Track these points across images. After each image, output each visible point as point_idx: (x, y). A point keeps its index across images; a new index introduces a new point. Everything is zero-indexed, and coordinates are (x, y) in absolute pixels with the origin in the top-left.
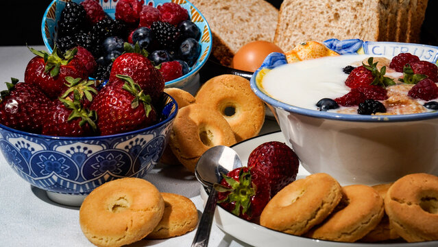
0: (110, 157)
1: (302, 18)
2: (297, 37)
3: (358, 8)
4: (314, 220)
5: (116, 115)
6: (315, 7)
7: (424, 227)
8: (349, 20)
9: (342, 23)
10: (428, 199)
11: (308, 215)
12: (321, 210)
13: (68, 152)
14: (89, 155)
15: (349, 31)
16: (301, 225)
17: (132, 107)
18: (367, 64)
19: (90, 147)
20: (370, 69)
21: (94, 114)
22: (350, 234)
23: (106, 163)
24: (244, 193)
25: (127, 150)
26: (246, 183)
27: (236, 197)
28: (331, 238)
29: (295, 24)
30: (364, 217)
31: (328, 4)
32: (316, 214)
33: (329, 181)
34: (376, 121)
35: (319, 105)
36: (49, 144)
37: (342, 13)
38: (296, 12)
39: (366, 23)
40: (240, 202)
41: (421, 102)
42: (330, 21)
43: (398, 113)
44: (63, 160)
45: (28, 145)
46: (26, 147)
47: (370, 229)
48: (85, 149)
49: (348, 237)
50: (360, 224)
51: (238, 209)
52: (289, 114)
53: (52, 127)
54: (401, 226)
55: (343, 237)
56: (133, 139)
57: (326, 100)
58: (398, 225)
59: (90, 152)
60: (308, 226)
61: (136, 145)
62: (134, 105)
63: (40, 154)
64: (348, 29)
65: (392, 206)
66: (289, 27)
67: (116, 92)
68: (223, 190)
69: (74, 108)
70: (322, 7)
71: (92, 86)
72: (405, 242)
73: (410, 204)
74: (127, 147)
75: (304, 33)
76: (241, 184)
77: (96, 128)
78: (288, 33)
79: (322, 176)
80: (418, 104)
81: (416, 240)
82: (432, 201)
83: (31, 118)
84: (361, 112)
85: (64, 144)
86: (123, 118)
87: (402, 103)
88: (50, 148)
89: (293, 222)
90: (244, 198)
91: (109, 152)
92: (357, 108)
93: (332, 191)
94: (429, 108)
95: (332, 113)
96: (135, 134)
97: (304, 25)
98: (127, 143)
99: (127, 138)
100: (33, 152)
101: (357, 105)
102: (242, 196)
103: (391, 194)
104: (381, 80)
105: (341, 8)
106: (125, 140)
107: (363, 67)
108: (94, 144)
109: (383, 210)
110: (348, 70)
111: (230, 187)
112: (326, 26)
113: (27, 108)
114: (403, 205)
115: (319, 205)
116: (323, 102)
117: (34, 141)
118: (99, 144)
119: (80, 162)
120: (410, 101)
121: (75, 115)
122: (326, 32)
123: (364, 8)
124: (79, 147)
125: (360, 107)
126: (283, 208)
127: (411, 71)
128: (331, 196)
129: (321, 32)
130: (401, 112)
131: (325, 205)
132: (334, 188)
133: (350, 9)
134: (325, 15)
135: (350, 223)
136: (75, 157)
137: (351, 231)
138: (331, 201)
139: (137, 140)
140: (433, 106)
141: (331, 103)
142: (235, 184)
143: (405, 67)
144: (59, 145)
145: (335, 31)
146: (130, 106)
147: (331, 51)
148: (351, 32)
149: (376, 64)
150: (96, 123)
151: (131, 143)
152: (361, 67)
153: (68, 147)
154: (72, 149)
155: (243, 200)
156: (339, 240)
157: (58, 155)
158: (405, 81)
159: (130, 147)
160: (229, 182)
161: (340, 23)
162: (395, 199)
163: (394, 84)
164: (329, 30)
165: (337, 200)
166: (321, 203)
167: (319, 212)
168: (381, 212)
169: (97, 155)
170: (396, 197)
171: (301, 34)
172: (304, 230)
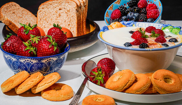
0: (40, 65)
1: (46, 16)
2: (45, 24)
3: (68, 12)
4: (126, 87)
5: (43, 50)
6: (51, 13)
7: (166, 88)
8: (65, 17)
9: (62, 18)
10: (166, 78)
11: (124, 85)
12: (128, 83)
13: (24, 62)
14: (32, 64)
15: (65, 21)
16: (121, 88)
17: (49, 47)
18: (139, 30)
19: (32, 61)
20: (140, 32)
21: (36, 49)
22: (139, 91)
23: (38, 67)
24: (100, 76)
25: (46, 63)
26: (100, 72)
27: (98, 78)
28: (132, 93)
29: (44, 19)
30: (144, 85)
31: (56, 11)
32: (126, 84)
33: (131, 73)
34: (147, 51)
35: (125, 45)
36: (17, 58)
37: (62, 14)
38: (43, 15)
39: (72, 18)
40: (99, 80)
41: (161, 44)
42: (57, 18)
43: (154, 48)
44: (22, 65)
45: (11, 58)
46: (10, 59)
47: (146, 90)
48: (30, 61)
49: (139, 92)
50: (143, 88)
51: (99, 82)
52: (113, 47)
53: (19, 52)
54: (158, 88)
55: (137, 92)
56: (49, 59)
57: (127, 43)
58: (157, 88)
59: (32, 62)
60: (124, 89)
61: (50, 62)
62: (50, 47)
63: (15, 62)
64: (65, 20)
65: (154, 81)
66: (41, 20)
67: (44, 41)
68: (92, 77)
69: (28, 46)
70: (54, 12)
71: (39, 38)
72: (160, 94)
73: (161, 80)
74: (46, 62)
75: (48, 22)
76: (98, 73)
77: (36, 54)
78: (41, 23)
79: (128, 71)
80: (160, 45)
81: (164, 93)
82: (168, 79)
83: (14, 49)
84: (140, 47)
85: (22, 59)
86: (45, 51)
87: (154, 44)
88: (18, 60)
89: (118, 87)
90: (100, 78)
91: (39, 63)
92: (139, 46)
93: (132, 76)
94: (164, 46)
95: (130, 48)
96: (49, 57)
97: (47, 19)
98: (46, 60)
99: (46, 58)
100: (12, 61)
101: (138, 45)
102: (100, 77)
103: (154, 77)
104: (144, 36)
105: (61, 13)
106: (45, 59)
107: (138, 31)
108: (33, 59)
109: (150, 82)
110: (131, 32)
111: (95, 75)
112: (56, 19)
113: (13, 45)
114: (158, 81)
115: (128, 82)
116: (126, 44)
117: (12, 57)
118: (35, 60)
119: (28, 66)
120: (157, 43)
121: (28, 48)
122: (56, 21)
123: (70, 12)
124: (28, 60)
125: (140, 45)
126: (114, 82)
127: (155, 33)
128: (132, 78)
129: (54, 21)
130: (155, 47)
131: (130, 81)
132: (133, 75)
133: (65, 13)
134: (55, 15)
135: (139, 87)
136: (27, 64)
137: (140, 90)
138: (132, 80)
139: (50, 59)
140: (165, 45)
141: (129, 44)
142: (96, 74)
143: (152, 31)
144: (21, 59)
145: (60, 21)
146: (48, 47)
147: (123, 25)
148: (66, 21)
149: (142, 30)
150: (36, 52)
151: (48, 60)
152: (137, 31)
153: (24, 60)
154: (26, 61)
155: (100, 79)
156: (136, 93)
157: (21, 63)
158: (152, 36)
159: (47, 62)
160: (94, 73)
161: (61, 18)
162: (155, 79)
163: (149, 37)
164: (57, 21)
165: (134, 80)
166: (128, 81)
167: (128, 84)
168: (150, 83)
169: (35, 64)
170: (156, 78)
171: (46, 22)
172: (122, 90)
